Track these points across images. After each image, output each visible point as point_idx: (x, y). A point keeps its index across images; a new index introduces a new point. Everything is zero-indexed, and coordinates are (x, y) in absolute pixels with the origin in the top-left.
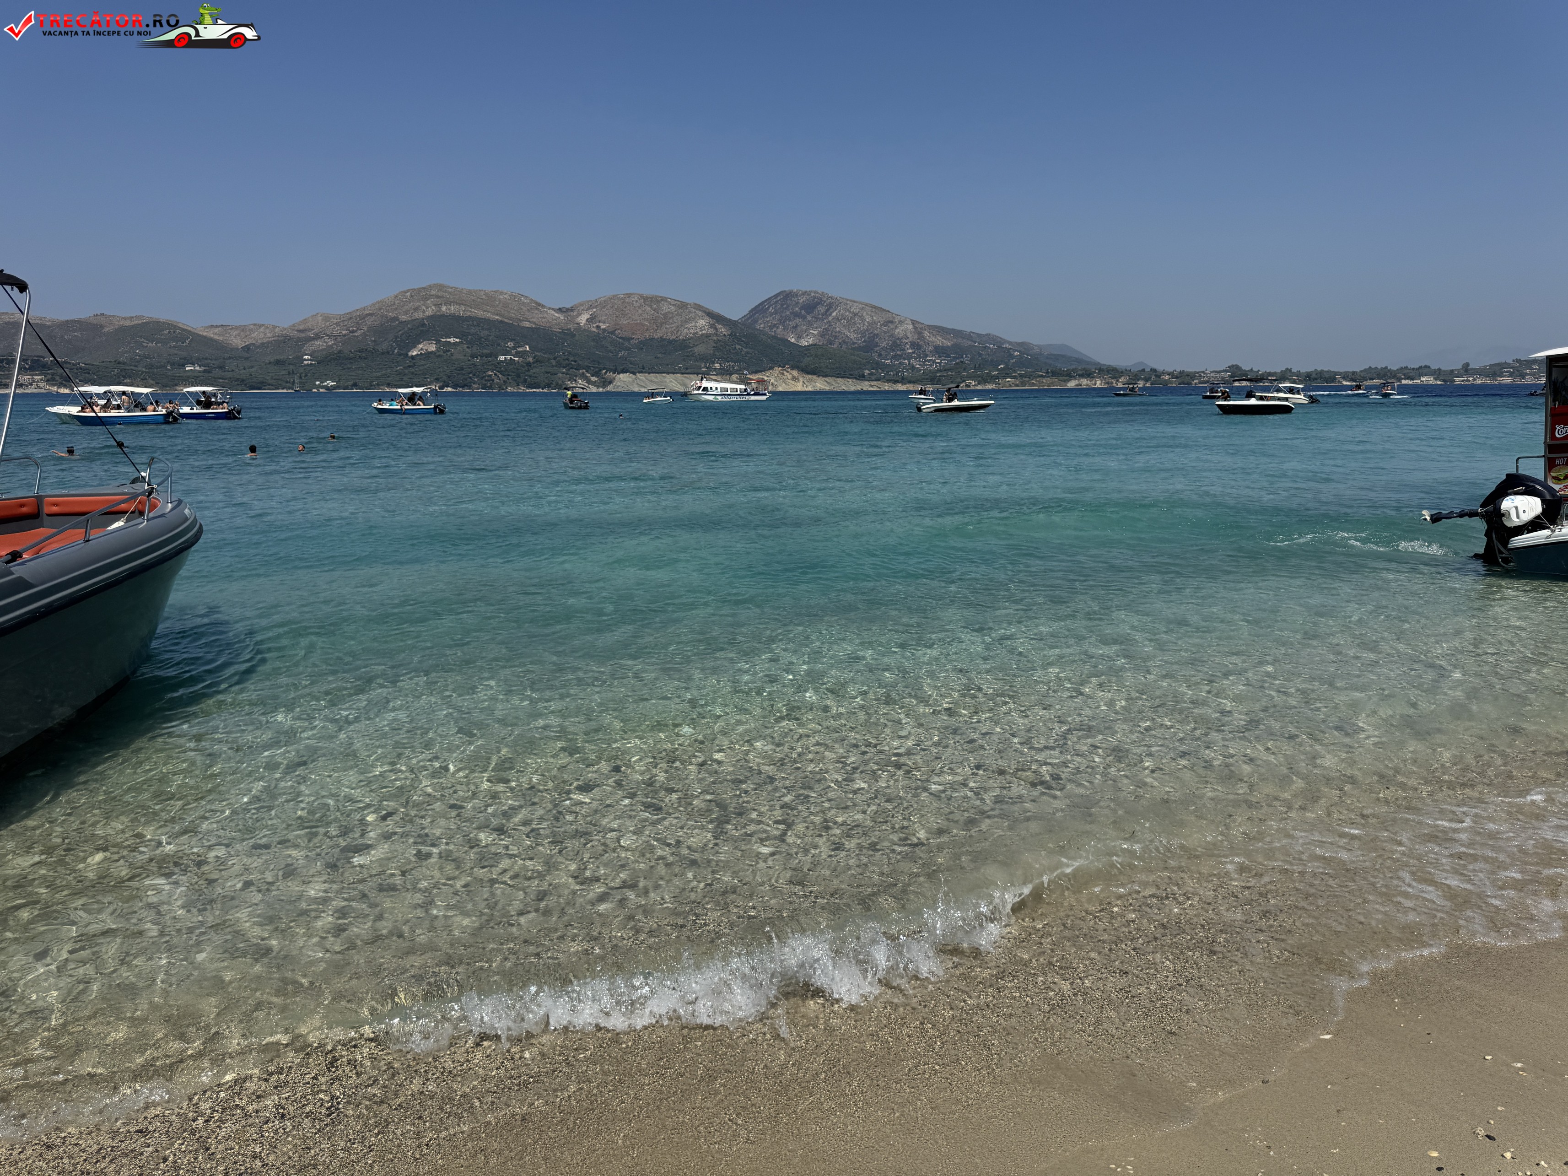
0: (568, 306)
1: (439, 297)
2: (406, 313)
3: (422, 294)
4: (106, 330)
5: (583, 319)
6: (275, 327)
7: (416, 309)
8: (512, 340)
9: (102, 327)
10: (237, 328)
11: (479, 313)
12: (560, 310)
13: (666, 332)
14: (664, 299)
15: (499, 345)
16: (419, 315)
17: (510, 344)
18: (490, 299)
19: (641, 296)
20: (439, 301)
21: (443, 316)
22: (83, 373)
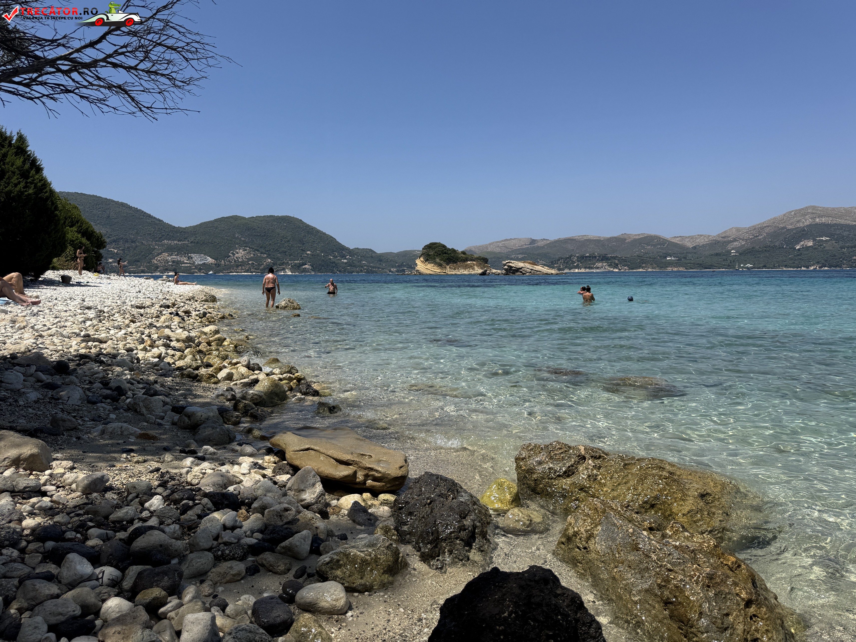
1: (816, 214)
2: (791, 224)
3: (802, 213)
4: (627, 241)
6: (709, 236)
7: (798, 221)
9: (625, 240)
10: (689, 237)
11: (841, 221)
16: (801, 225)
18: (848, 212)
21: (816, 224)
22: (624, 261)
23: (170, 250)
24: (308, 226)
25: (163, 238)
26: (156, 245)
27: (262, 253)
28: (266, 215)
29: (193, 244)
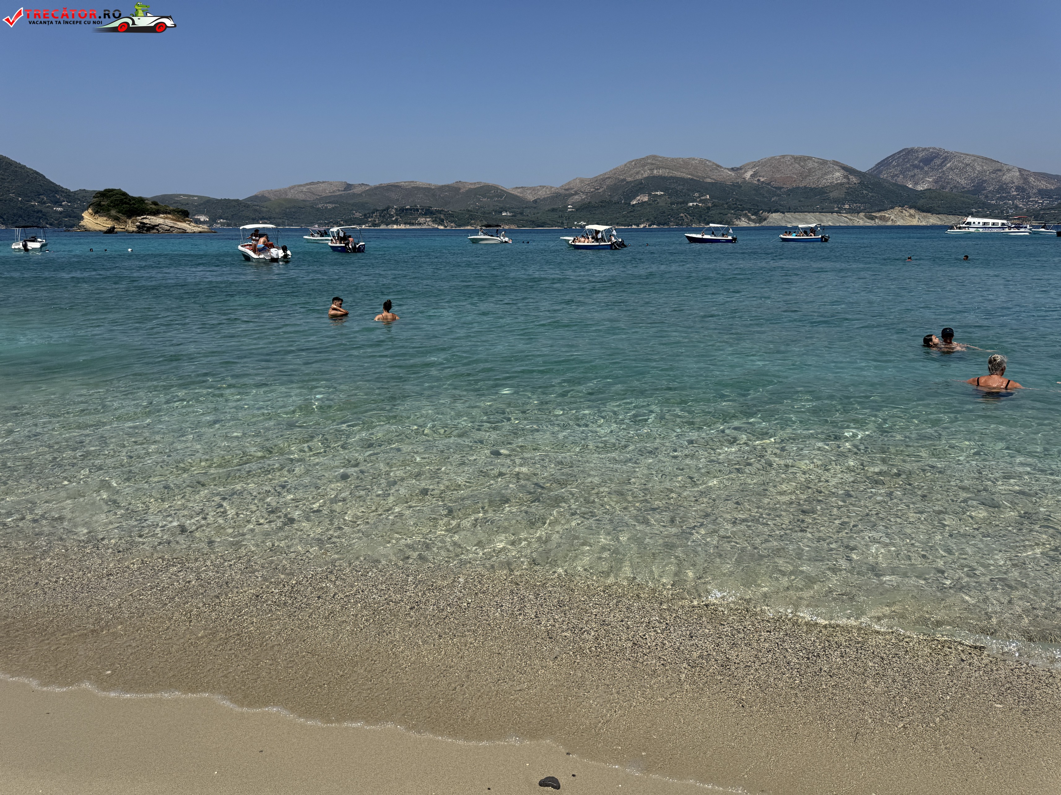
0: (738, 166)
1: (652, 164)
2: (631, 176)
3: (641, 163)
4: (462, 191)
5: (748, 175)
6: (552, 187)
7: (638, 173)
8: (698, 192)
9: (460, 189)
10: (530, 188)
11: (678, 174)
12: (732, 169)
13: (810, 182)
14: (810, 158)
15: (689, 195)
16: (639, 177)
17: (696, 195)
18: (686, 163)
19: (793, 157)
20: (653, 167)
21: (654, 177)
22: (451, 217)
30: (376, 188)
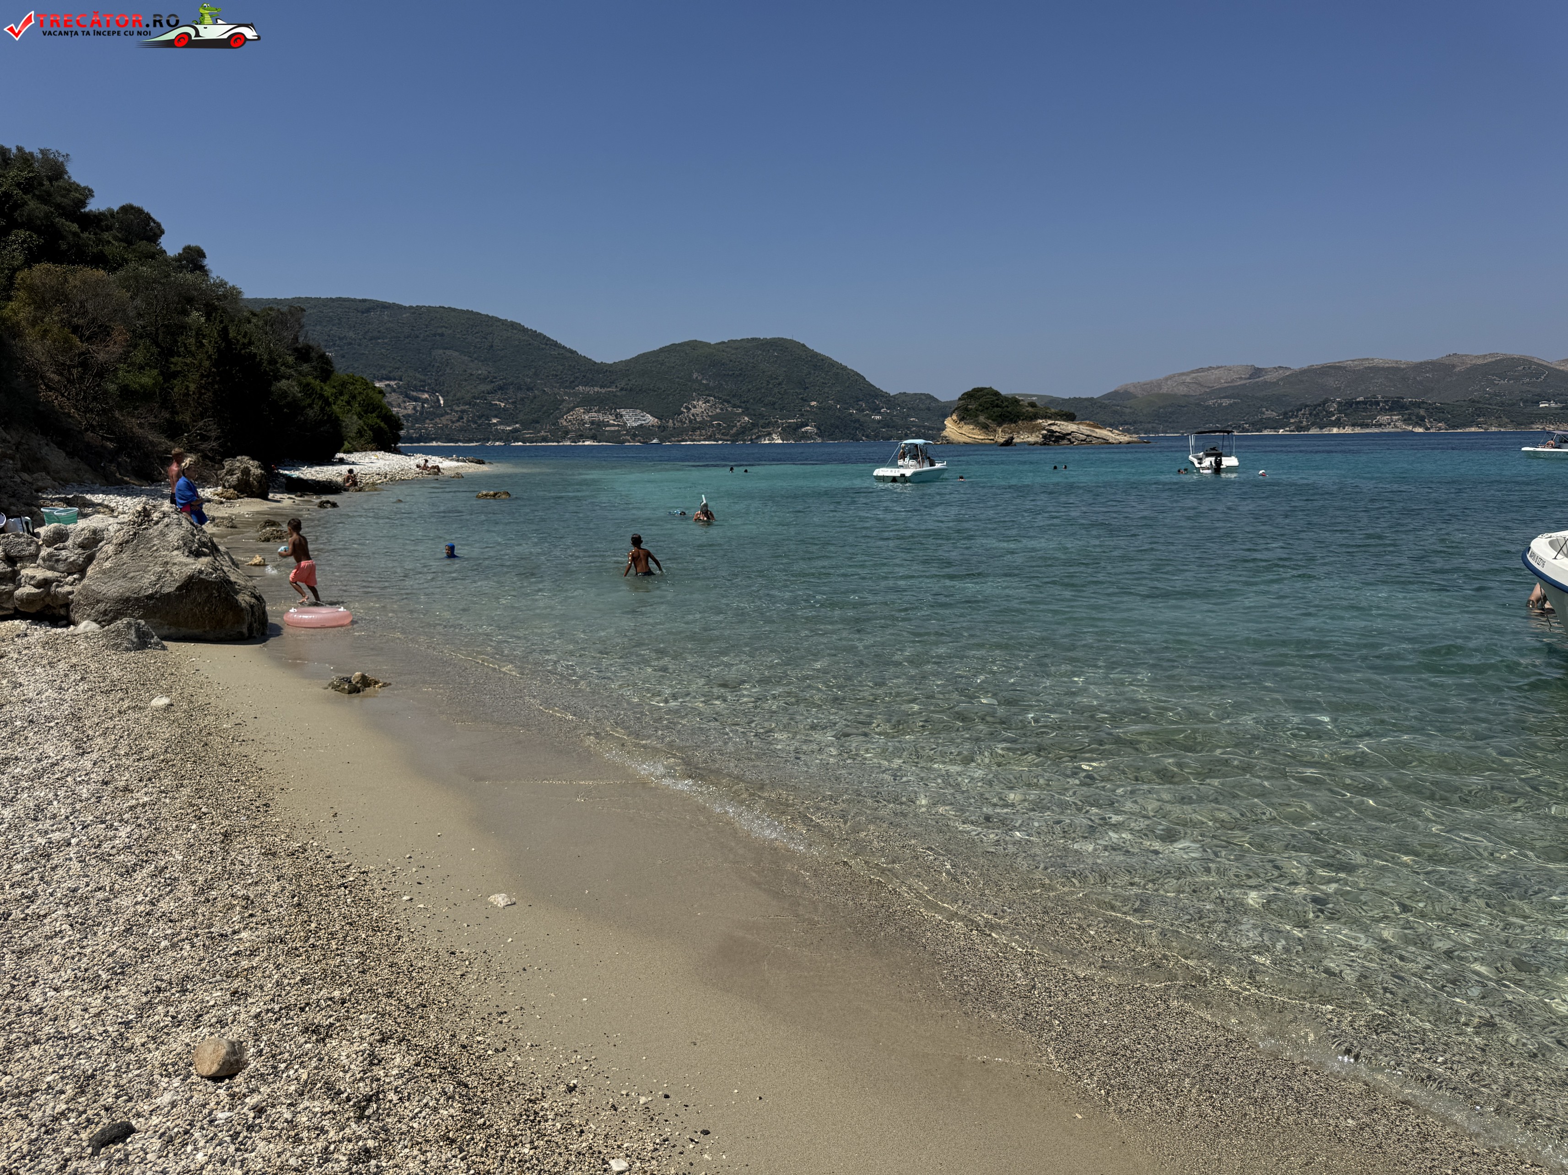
4: (1458, 369)
9: (1454, 366)
22: (1437, 413)
23: (588, 402)
24: (815, 355)
25: (576, 383)
26: (566, 394)
27: (734, 406)
28: (745, 337)
29: (624, 392)
30: (1303, 372)
